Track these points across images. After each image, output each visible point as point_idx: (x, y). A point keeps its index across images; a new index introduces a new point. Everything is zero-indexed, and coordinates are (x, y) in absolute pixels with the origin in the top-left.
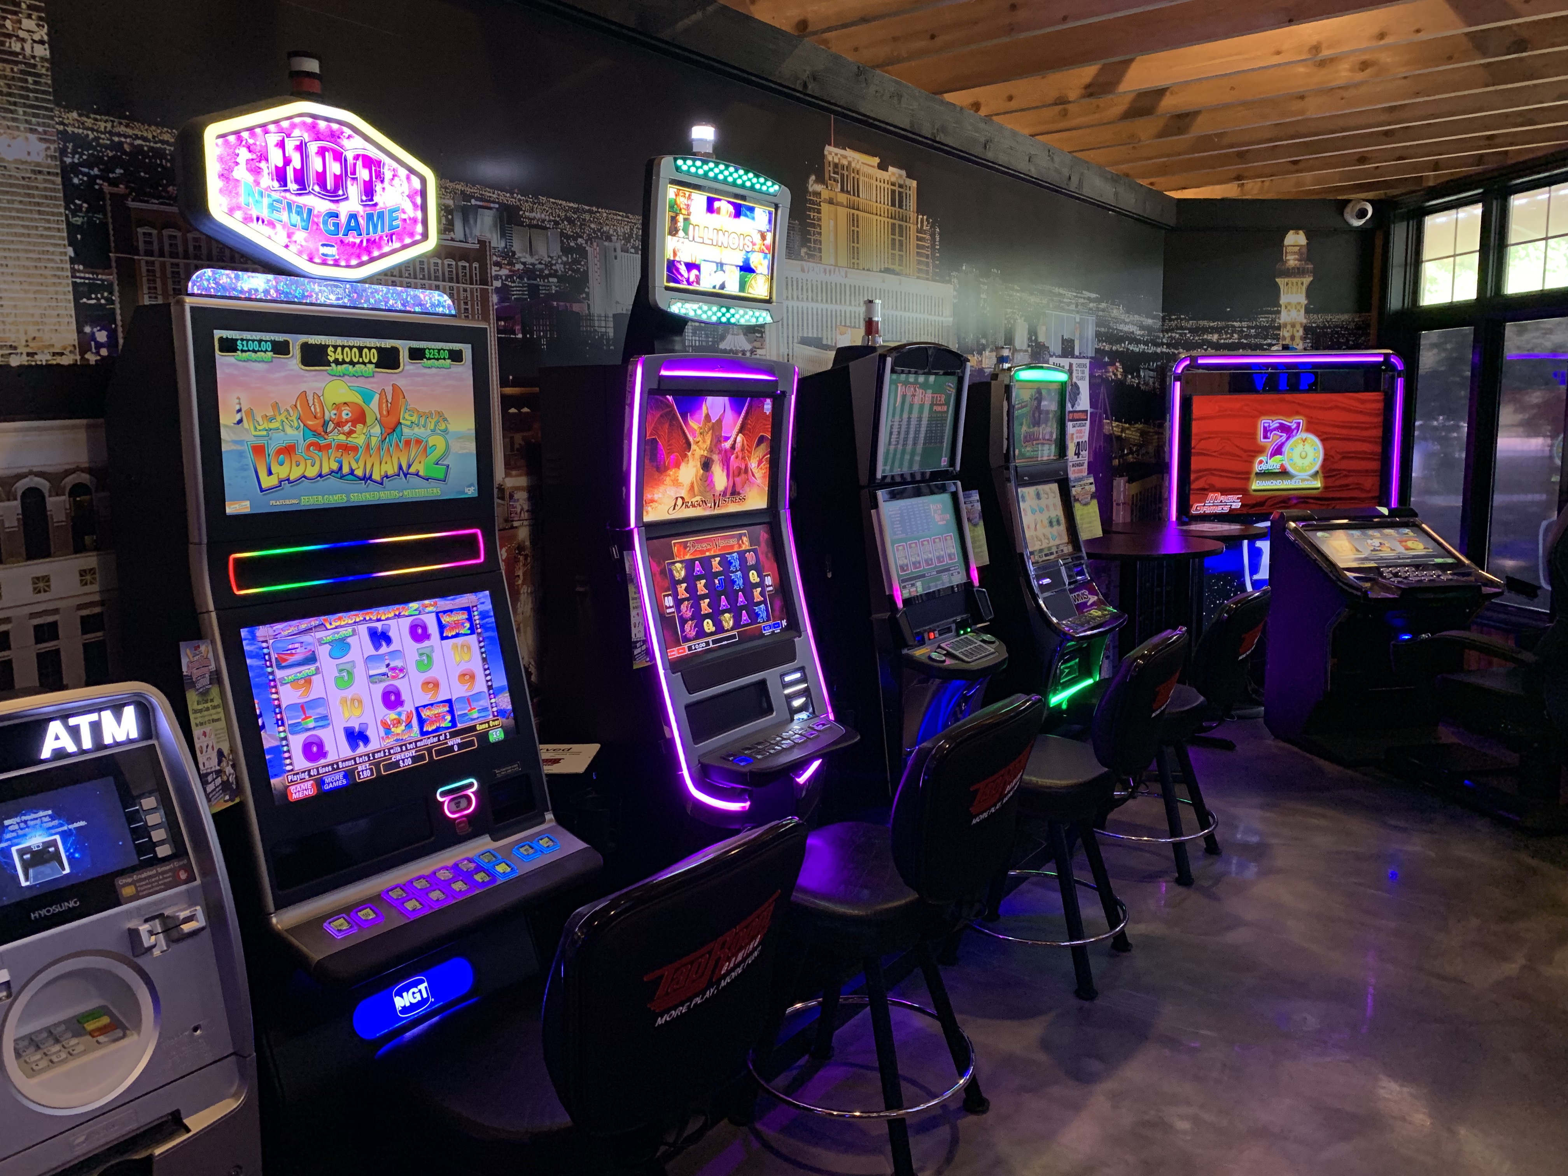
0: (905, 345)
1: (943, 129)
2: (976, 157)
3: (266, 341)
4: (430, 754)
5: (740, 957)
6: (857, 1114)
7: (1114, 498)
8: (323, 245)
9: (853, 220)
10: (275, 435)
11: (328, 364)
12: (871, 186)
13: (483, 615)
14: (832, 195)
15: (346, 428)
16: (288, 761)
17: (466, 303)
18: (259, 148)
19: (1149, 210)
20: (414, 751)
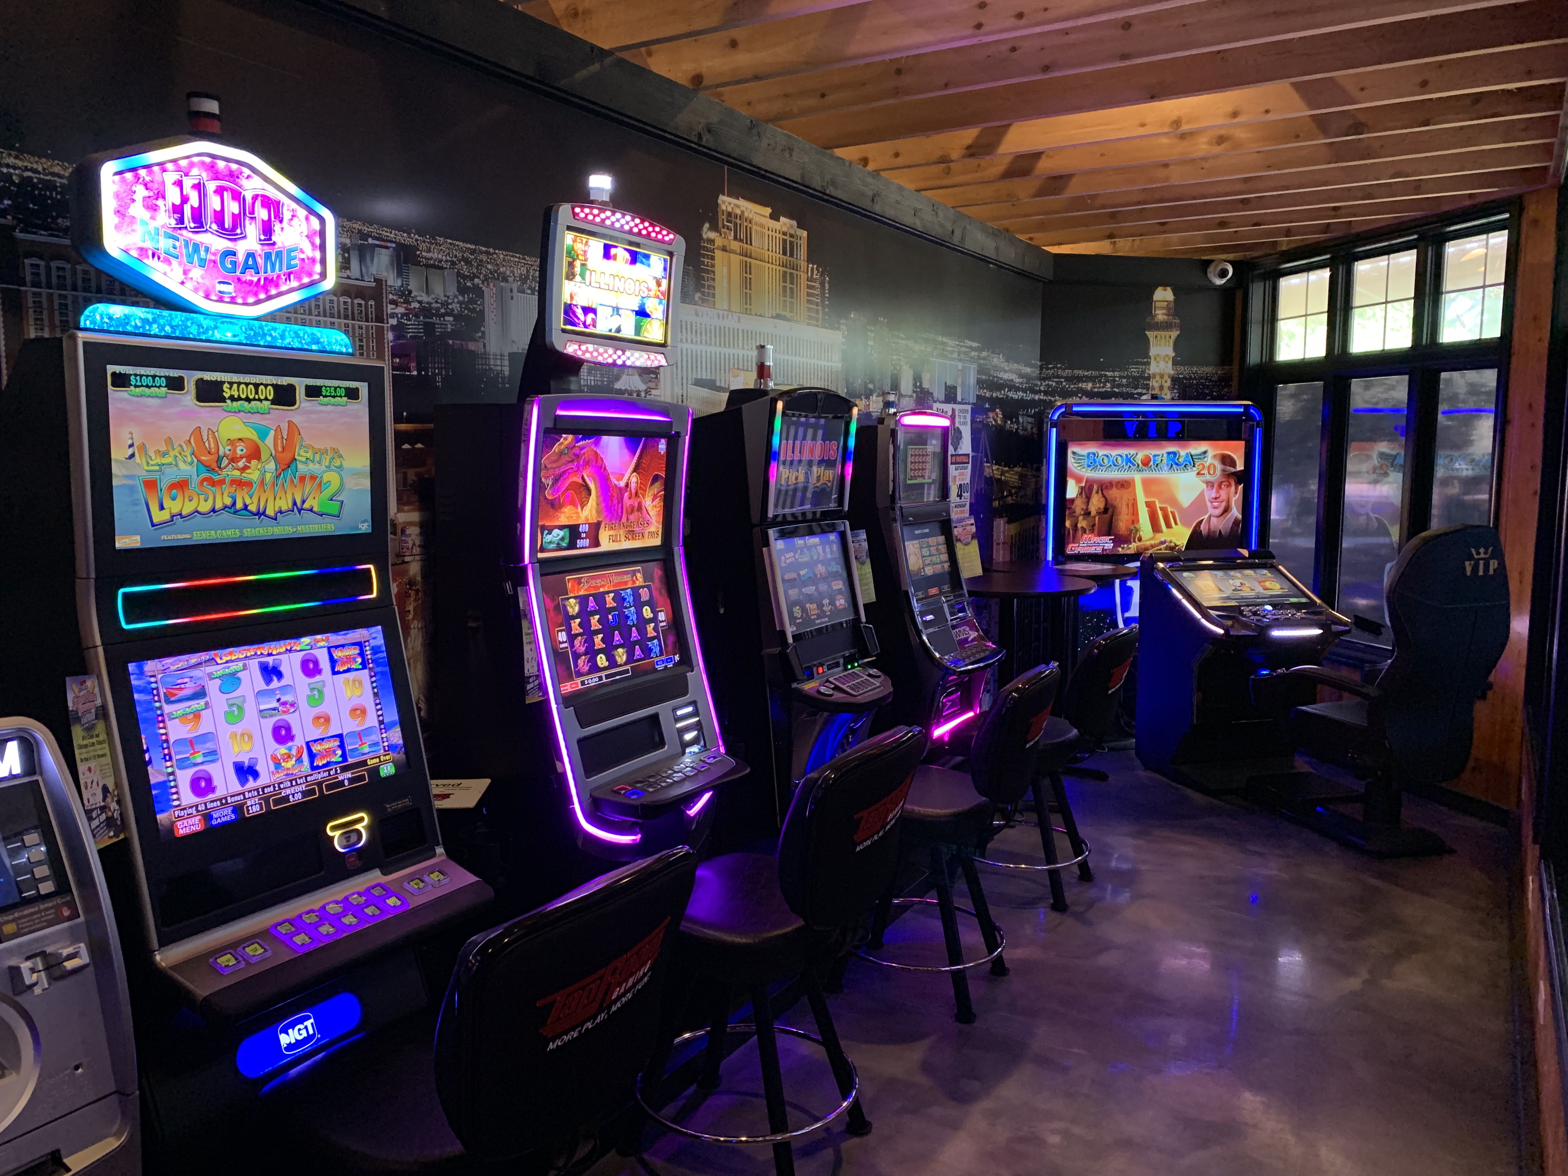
0: (795, 390)
1: (833, 183)
2: (863, 209)
3: (160, 377)
4: (321, 790)
5: (630, 982)
6: (744, 1139)
7: (995, 538)
8: (220, 283)
9: (746, 267)
10: (167, 470)
11: (223, 400)
12: (763, 234)
13: (375, 650)
14: (726, 243)
15: (241, 464)
16: (175, 797)
17: (361, 340)
18: (156, 186)
19: (1029, 264)
20: (304, 786)
